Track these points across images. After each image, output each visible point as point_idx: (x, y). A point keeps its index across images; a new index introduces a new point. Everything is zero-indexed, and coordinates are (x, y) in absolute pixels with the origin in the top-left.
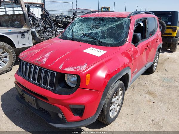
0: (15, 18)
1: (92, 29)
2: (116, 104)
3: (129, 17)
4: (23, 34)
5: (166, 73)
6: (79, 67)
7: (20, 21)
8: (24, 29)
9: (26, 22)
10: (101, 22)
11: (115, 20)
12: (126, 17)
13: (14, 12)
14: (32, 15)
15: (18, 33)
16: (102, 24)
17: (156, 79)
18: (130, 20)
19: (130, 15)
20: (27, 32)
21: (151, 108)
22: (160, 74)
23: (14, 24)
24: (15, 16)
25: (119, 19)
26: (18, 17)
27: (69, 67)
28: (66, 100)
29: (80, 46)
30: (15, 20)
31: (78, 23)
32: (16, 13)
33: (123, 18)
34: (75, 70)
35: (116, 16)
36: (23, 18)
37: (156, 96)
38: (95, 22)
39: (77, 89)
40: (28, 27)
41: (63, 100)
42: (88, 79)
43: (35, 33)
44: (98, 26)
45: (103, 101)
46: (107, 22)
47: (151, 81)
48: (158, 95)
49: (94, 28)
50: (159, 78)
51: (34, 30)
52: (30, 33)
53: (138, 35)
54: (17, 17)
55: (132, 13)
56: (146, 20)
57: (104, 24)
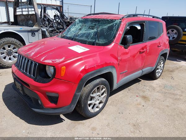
0: (29, 17)
1: (89, 30)
2: (98, 100)
3: (120, 20)
4: (33, 33)
5: (172, 80)
6: (57, 60)
7: (33, 21)
8: (35, 28)
9: (37, 22)
10: (97, 23)
11: (109, 22)
12: (118, 20)
13: (28, 13)
14: (47, 16)
15: (28, 31)
16: (97, 25)
17: (157, 85)
18: (120, 22)
19: (123, 17)
20: (37, 31)
21: (138, 110)
22: (164, 81)
23: (28, 24)
24: (29, 16)
25: (112, 21)
26: (32, 17)
27: (49, 59)
28: (43, 87)
29: (69, 43)
30: (29, 20)
31: (78, 23)
32: (30, 13)
33: (115, 20)
34: (53, 62)
35: (110, 18)
36: (35, 17)
37: (149, 100)
38: (92, 23)
39: (52, 79)
40: (39, 26)
41: (40, 87)
42: (63, 71)
43: (45, 33)
44: (94, 27)
45: (78, 93)
46: (101, 23)
47: (151, 86)
48: (151, 100)
49: (90, 29)
50: (161, 85)
51: (45, 30)
52: (40, 32)
53: (128, 37)
54: (30, 17)
55: (125, 16)
56: (144, 24)
57: (99, 26)
